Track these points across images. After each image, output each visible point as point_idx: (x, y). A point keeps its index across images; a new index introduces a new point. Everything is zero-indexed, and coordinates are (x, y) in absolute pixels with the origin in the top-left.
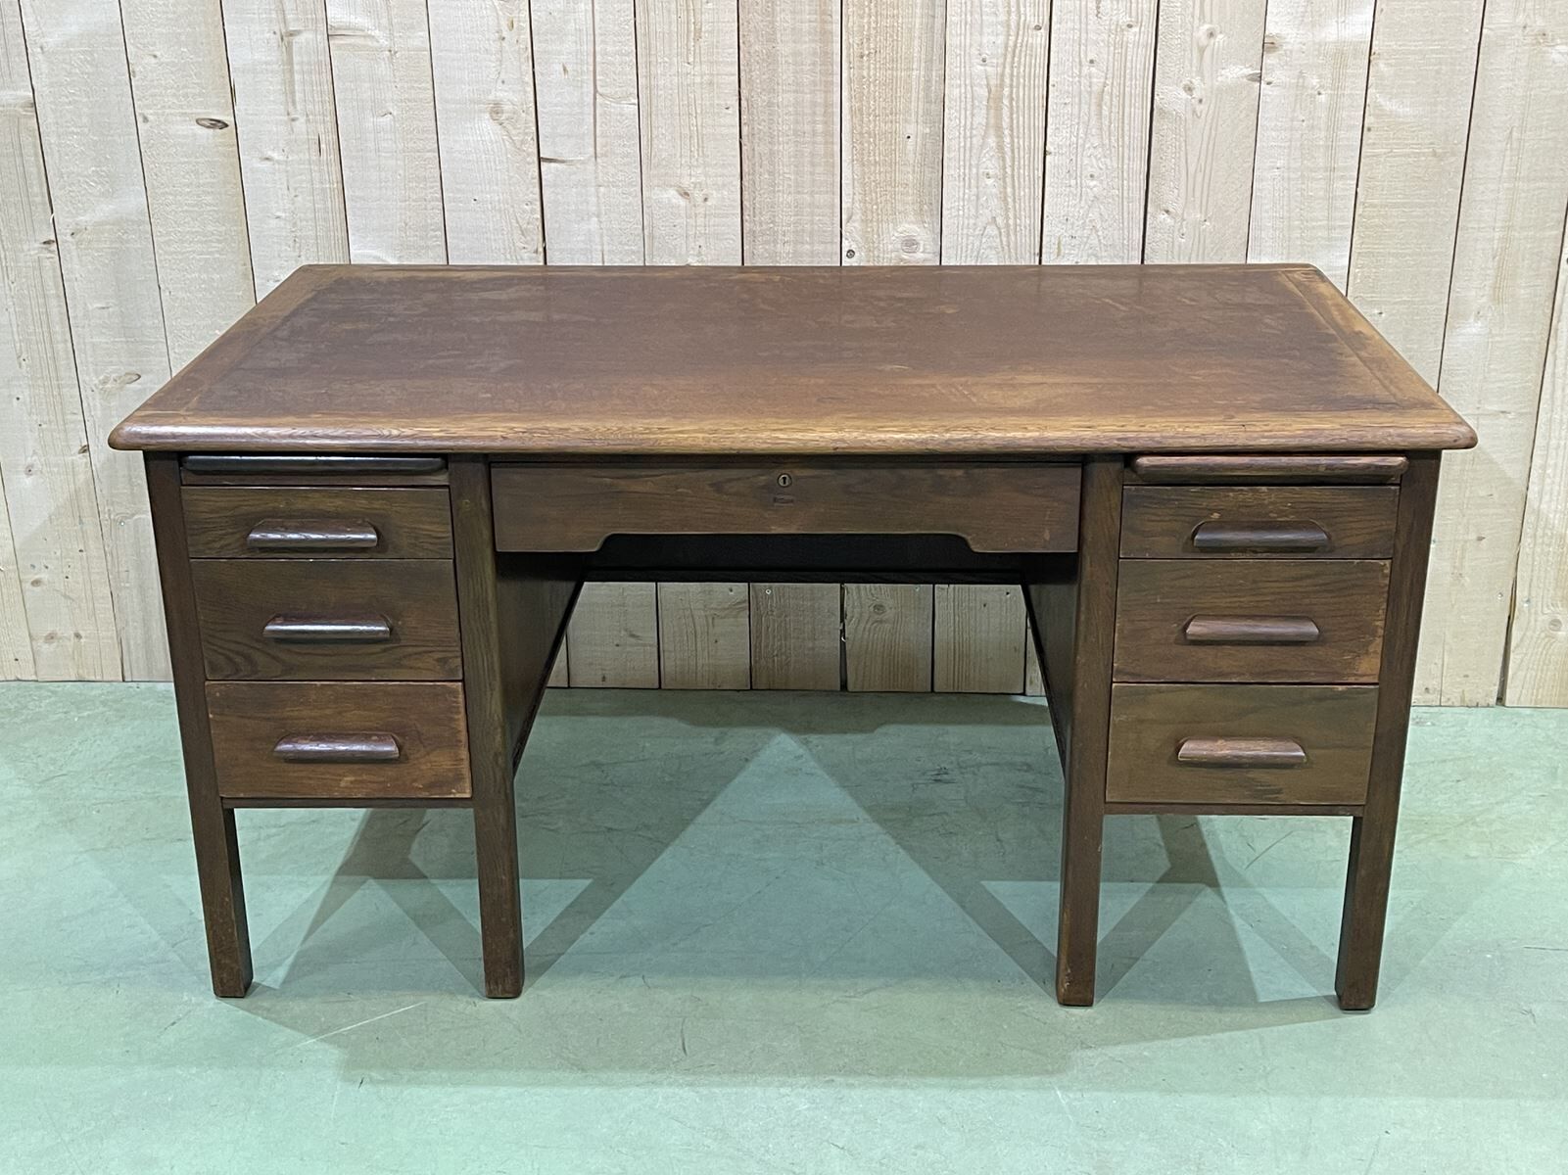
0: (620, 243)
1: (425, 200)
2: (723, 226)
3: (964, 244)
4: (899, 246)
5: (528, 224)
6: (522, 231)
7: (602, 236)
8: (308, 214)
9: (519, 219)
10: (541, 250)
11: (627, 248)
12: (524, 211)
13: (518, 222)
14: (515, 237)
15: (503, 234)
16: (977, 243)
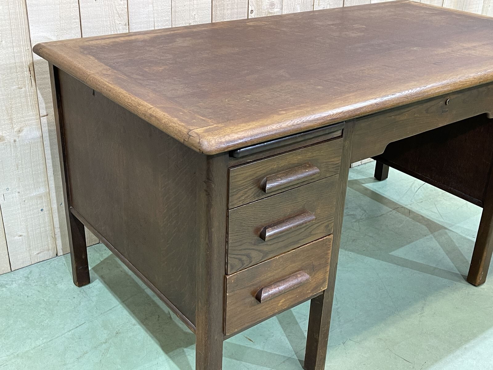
0: (162, 16)
1: (70, 3)
2: (205, 4)
3: (290, 4)
4: (268, 7)
5: (122, 11)
6: (119, 15)
7: (154, 13)
8: (6, 17)
9: (117, 8)
10: (127, 23)
11: (165, 18)
12: (120, 5)
13: (117, 10)
14: (116, 18)
15: (109, 18)
16: (294, 3)
